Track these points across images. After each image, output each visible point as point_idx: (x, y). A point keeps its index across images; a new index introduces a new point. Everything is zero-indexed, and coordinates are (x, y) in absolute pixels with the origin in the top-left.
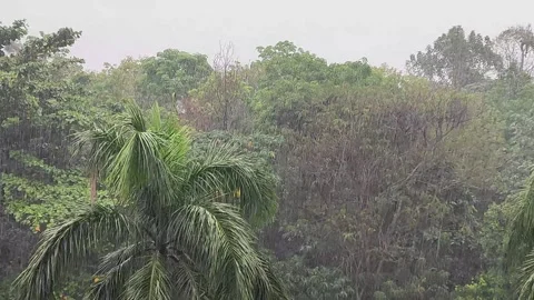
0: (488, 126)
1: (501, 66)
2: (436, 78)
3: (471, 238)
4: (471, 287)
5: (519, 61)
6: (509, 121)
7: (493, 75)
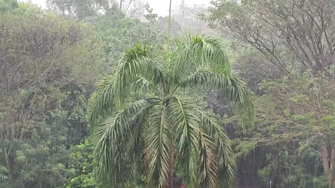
0: (95, 44)
1: (108, 7)
2: (67, 12)
3: (82, 116)
4: (79, 146)
5: (119, 4)
6: (108, 41)
7: (102, 12)
